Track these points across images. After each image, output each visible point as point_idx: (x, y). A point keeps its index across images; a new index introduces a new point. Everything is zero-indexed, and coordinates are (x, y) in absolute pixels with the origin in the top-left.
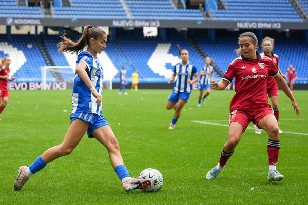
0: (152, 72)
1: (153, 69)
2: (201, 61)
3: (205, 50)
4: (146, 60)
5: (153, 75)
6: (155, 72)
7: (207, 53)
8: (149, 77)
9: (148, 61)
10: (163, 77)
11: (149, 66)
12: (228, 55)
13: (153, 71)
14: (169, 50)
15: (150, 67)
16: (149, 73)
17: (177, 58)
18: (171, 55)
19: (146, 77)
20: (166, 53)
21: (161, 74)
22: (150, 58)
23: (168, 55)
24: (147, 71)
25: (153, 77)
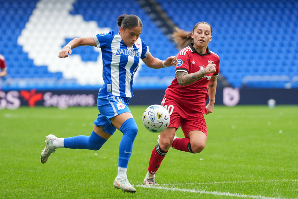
0: (30, 63)
1: (32, 55)
2: (154, 32)
3: (166, 6)
4: (14, 32)
5: (32, 70)
6: (38, 62)
7: (171, 13)
8: (23, 77)
9: (20, 34)
10: (59, 75)
11: (21, 47)
12: (223, 19)
13: (32, 61)
14: (74, 5)
15: (26, 49)
16: (21, 66)
17: (93, 25)
18: (79, 19)
19: (13, 77)
20: (65, 13)
21: (53, 69)
22: (24, 27)
23: (70, 19)
24: (17, 59)
25: (32, 77)
